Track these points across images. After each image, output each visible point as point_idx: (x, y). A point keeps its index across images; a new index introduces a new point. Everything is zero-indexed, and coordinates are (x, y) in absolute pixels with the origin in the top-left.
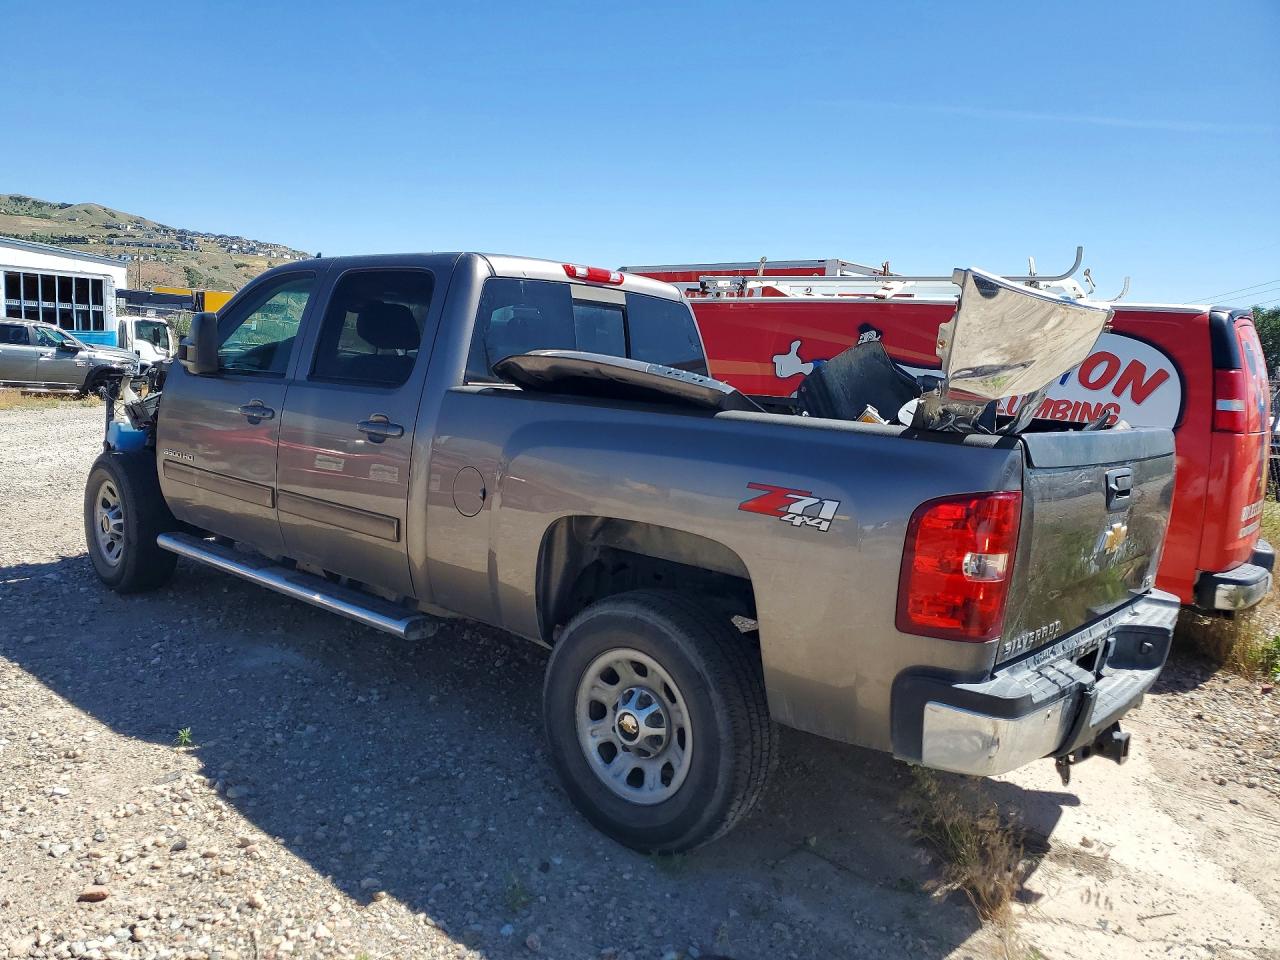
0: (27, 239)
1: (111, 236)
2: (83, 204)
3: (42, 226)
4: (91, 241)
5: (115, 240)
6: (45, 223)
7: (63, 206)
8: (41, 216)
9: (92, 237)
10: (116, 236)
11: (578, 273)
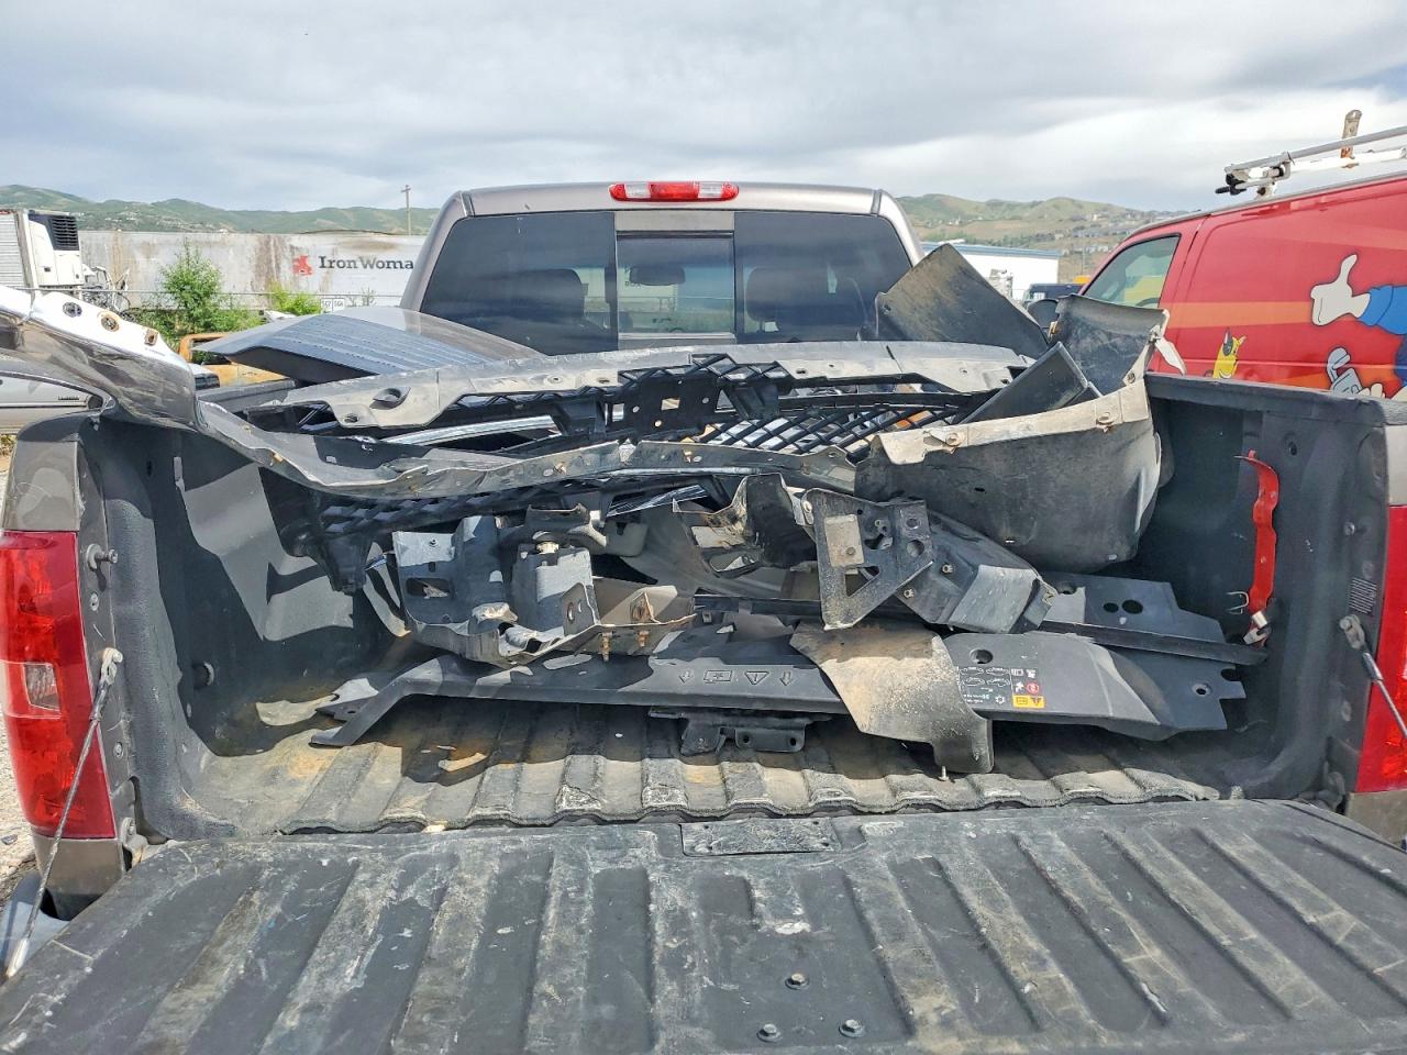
0: (1000, 245)
1: (1077, 229)
2: (1051, 200)
3: (1013, 229)
4: (1057, 236)
5: (1080, 233)
6: (1018, 225)
7: (1034, 204)
8: (1013, 218)
9: (1057, 232)
10: (1082, 228)
11: (630, 193)
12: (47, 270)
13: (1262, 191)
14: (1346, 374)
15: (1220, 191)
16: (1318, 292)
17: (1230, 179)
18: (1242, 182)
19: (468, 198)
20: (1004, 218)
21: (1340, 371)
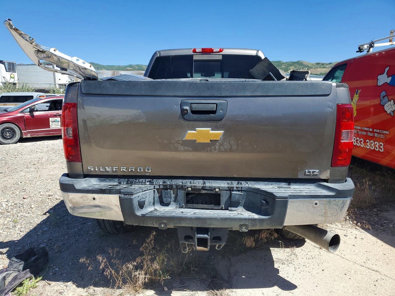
6: (325, 70)
11: (197, 51)
12: (60, 80)
13: (368, 51)
14: (385, 98)
15: (357, 52)
16: (379, 77)
17: (359, 48)
18: (363, 49)
19: (159, 52)
20: (321, 68)
21: (384, 97)
